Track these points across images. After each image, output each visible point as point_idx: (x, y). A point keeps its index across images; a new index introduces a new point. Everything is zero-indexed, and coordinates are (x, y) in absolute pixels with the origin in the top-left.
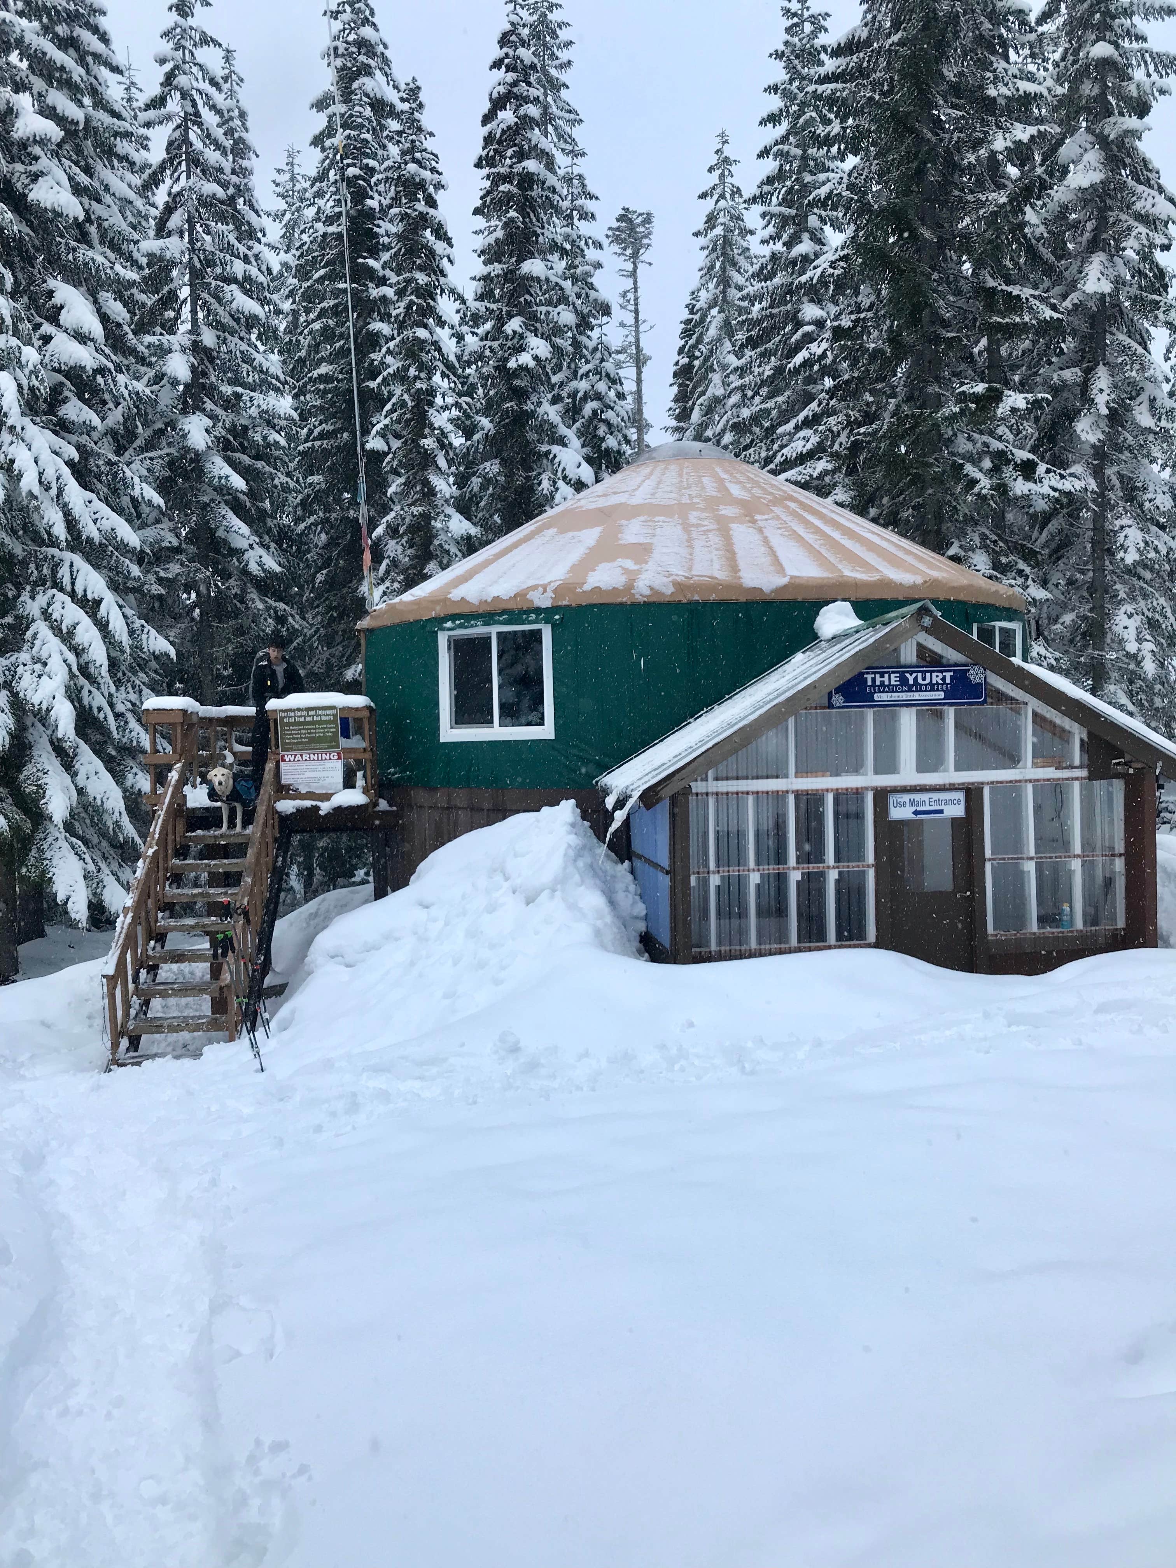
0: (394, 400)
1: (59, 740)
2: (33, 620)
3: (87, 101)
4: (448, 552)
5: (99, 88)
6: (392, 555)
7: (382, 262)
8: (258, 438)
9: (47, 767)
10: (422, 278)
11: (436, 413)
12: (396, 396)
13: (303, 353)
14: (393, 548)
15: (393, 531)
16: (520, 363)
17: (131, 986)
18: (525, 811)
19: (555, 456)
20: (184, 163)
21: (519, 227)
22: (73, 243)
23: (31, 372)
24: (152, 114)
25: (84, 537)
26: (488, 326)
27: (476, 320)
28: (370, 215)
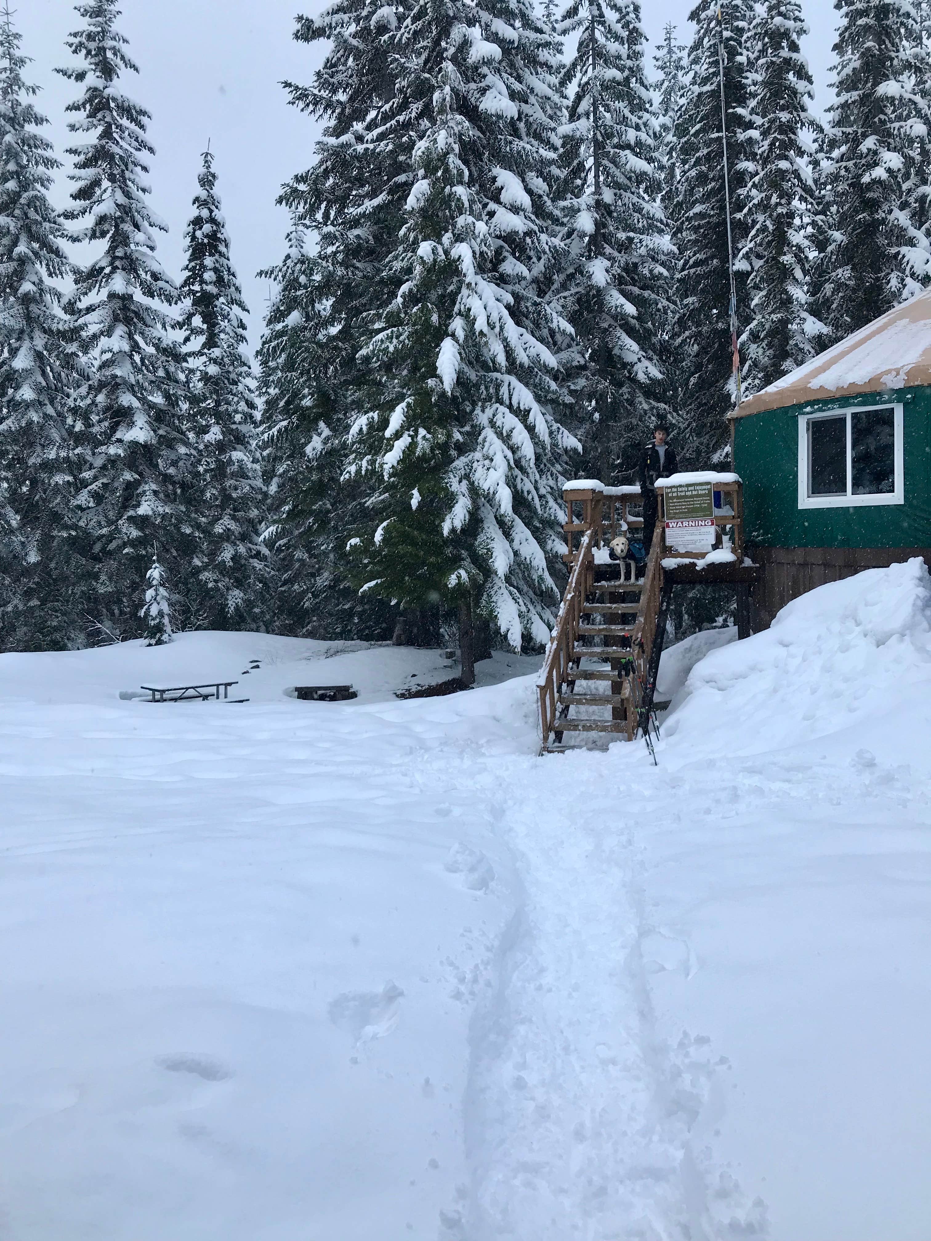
0: (758, 226)
1: (501, 516)
2: (484, 428)
3: (518, 24)
4: (801, 350)
5: (527, 12)
6: (754, 356)
7: (750, 109)
8: (646, 272)
9: (494, 536)
10: (784, 116)
11: (794, 233)
12: (760, 223)
13: (680, 198)
14: (754, 351)
15: (755, 337)
16: (873, 177)
17: (556, 695)
18: (874, 567)
19: (904, 256)
20: (591, 58)
21: (875, 54)
22: (510, 138)
23: (482, 240)
24: (568, 22)
25: (518, 362)
26: (844, 149)
27: (833, 144)
28: (740, 69)
